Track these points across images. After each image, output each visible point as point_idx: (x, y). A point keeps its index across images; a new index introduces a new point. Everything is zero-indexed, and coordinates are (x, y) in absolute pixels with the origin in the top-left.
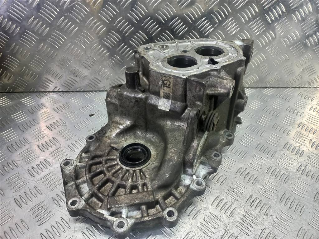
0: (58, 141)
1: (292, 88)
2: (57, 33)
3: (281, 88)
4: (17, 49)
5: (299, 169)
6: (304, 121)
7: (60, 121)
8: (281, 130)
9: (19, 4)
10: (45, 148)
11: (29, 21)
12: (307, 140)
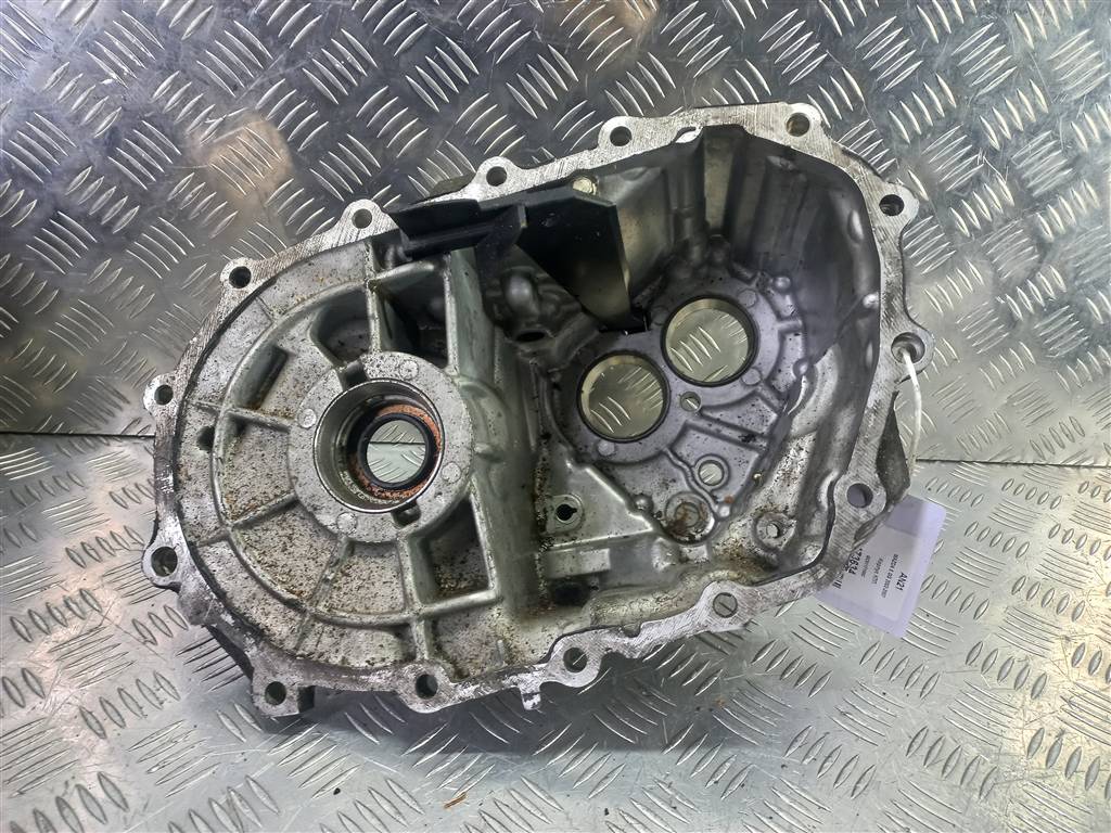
0: (98, 605)
1: (981, 465)
2: (163, 227)
3: (943, 461)
4: (14, 275)
5: (1035, 746)
6: (1033, 571)
7: (126, 536)
8: (951, 600)
9: (48, 123)
10: (40, 628)
11: (72, 180)
12: (1052, 640)
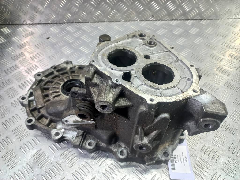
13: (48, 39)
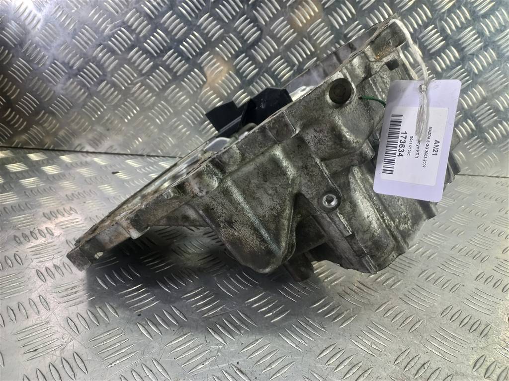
13: (114, 173)
